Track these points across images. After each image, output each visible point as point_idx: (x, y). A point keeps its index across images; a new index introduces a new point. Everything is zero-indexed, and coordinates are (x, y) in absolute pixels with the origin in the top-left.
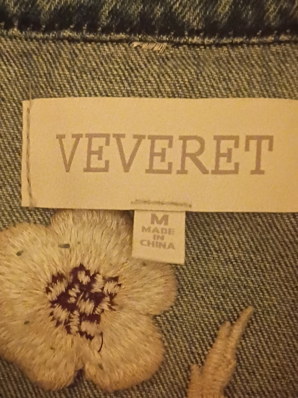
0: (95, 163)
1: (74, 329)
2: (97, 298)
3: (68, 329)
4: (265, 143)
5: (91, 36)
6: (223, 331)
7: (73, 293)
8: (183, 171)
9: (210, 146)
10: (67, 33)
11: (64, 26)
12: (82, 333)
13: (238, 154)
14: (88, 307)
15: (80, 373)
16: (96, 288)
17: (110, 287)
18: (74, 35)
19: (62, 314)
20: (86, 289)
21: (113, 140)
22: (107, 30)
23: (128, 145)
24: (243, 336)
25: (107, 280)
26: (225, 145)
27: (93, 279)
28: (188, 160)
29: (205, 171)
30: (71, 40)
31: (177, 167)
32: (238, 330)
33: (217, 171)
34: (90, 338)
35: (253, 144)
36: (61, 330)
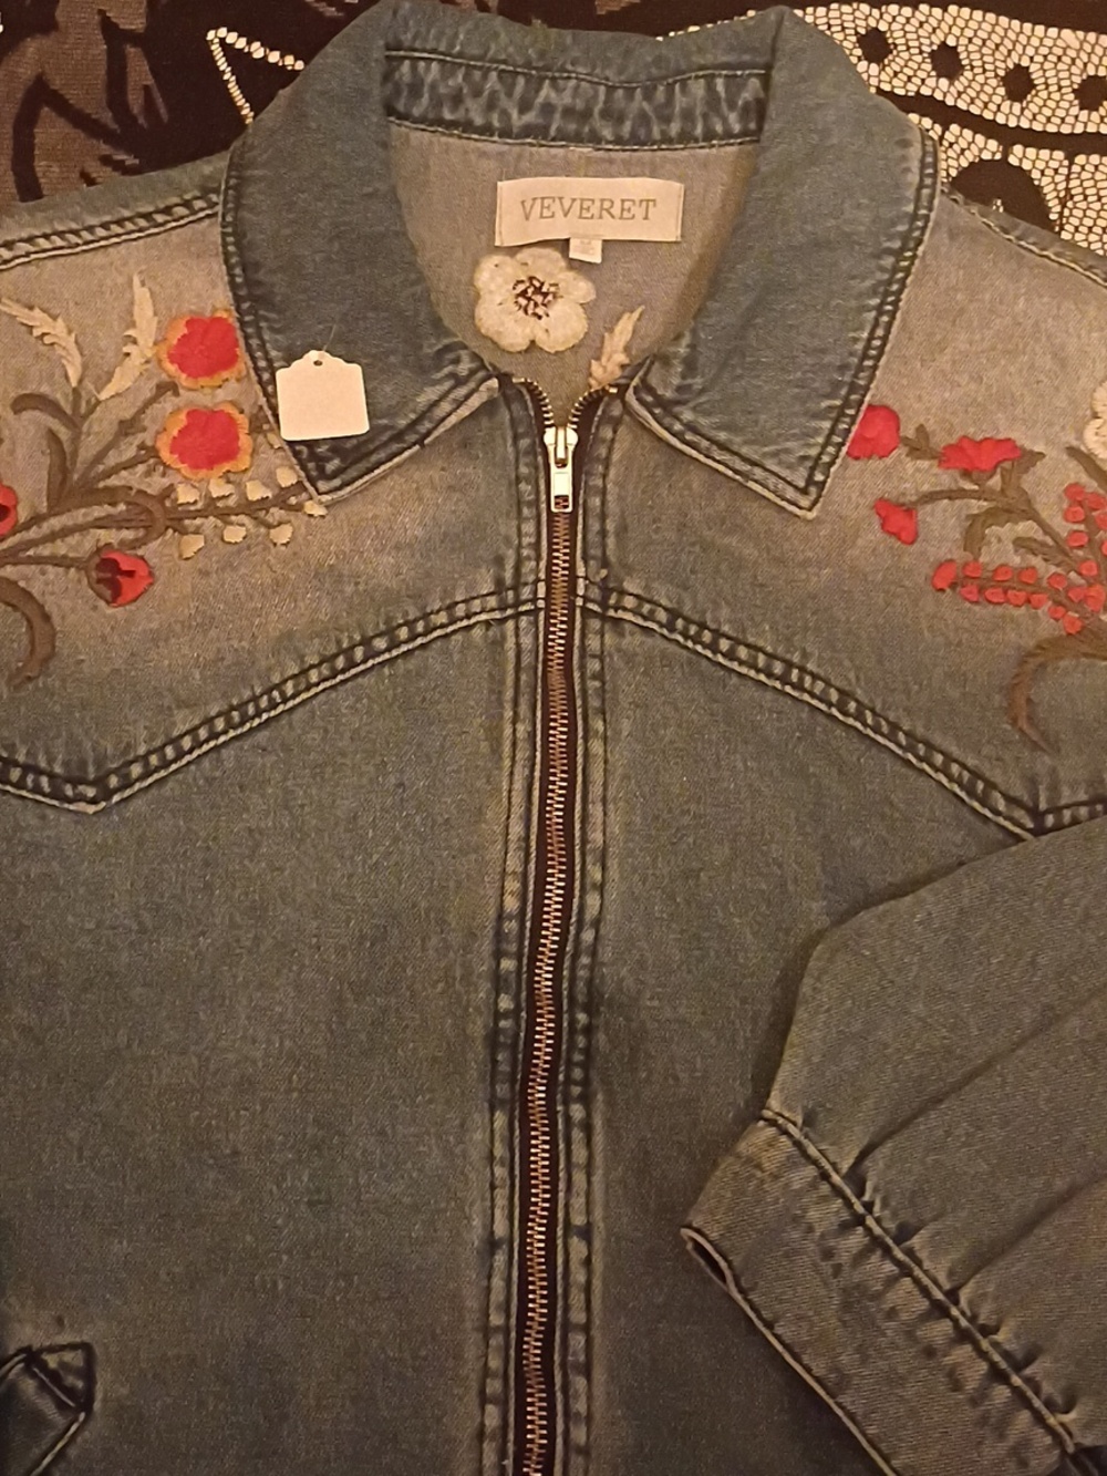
0: (546, 213)
1: (530, 312)
2: (545, 295)
3: (526, 312)
4: (651, 204)
5: (543, 142)
6: (626, 316)
7: (530, 291)
8: (601, 217)
9: (618, 204)
10: (529, 140)
11: (528, 136)
12: (535, 314)
13: (634, 210)
14: (539, 299)
15: (533, 342)
16: (544, 289)
17: (552, 289)
18: (534, 141)
19: (523, 302)
20: (538, 291)
21: (557, 201)
22: (553, 139)
23: (567, 204)
24: (639, 319)
25: (551, 285)
26: (627, 205)
27: (542, 284)
28: (604, 213)
29: (613, 217)
30: (531, 145)
31: (597, 214)
32: (636, 315)
33: (621, 218)
34: (540, 317)
35: (644, 204)
36: (521, 313)
